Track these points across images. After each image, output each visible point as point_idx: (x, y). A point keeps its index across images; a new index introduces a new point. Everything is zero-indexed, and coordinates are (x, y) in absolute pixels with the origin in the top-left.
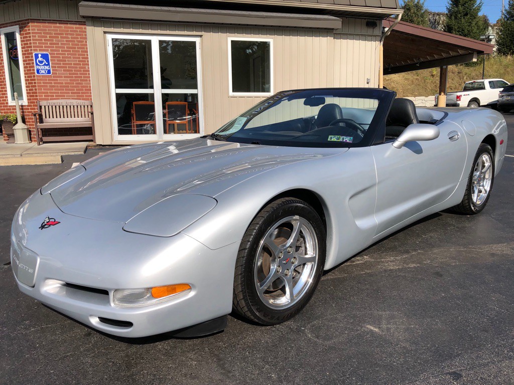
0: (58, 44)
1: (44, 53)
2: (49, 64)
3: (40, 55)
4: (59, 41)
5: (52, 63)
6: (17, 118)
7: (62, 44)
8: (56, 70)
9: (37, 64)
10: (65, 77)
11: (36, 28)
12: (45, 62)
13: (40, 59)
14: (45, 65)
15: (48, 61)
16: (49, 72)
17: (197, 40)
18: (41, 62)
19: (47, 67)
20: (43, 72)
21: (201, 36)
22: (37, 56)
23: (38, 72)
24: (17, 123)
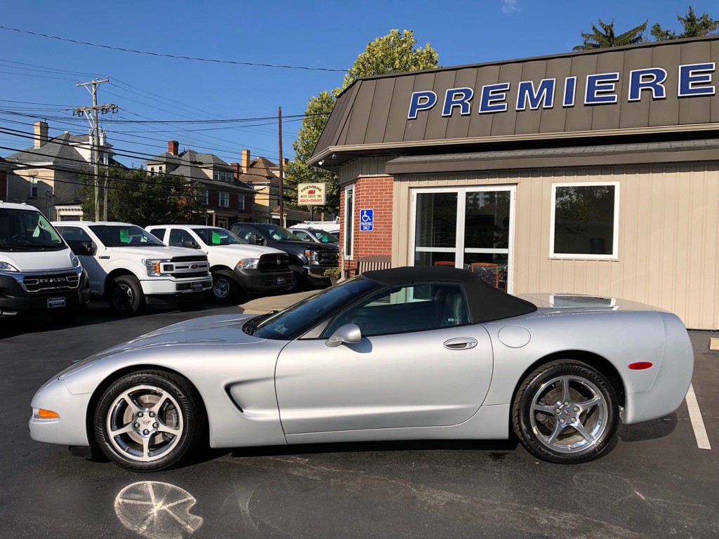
0: (382, 200)
1: (369, 209)
2: (371, 221)
3: (365, 212)
4: (383, 197)
5: (375, 220)
6: (340, 273)
8: (377, 226)
9: (362, 221)
10: (384, 233)
11: (365, 186)
12: (369, 218)
13: (365, 215)
14: (368, 221)
15: (371, 218)
16: (371, 228)
17: (512, 189)
18: (365, 218)
19: (370, 224)
20: (366, 228)
21: (517, 184)
22: (363, 212)
23: (362, 229)
24: (340, 277)
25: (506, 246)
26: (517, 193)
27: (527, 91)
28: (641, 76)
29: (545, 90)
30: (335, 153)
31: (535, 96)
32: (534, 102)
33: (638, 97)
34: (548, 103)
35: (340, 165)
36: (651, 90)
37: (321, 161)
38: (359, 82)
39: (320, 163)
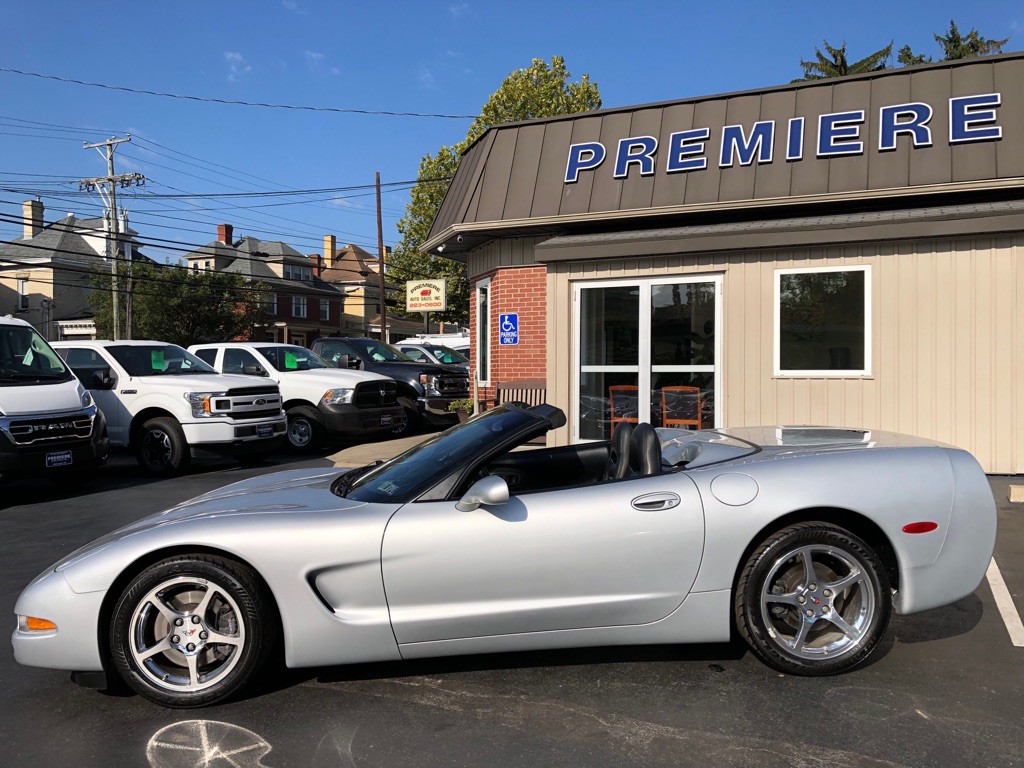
0: (530, 299)
1: (513, 314)
2: (516, 330)
3: (507, 317)
4: (531, 295)
5: (521, 328)
6: (473, 407)
7: (535, 299)
8: (525, 338)
9: (502, 330)
10: (534, 347)
11: (506, 281)
12: (512, 326)
13: (506, 322)
14: (512, 330)
15: (515, 325)
16: (515, 339)
17: (718, 279)
18: (507, 327)
19: (513, 334)
20: (508, 340)
21: (723, 272)
22: (503, 318)
23: (502, 342)
24: (472, 412)
25: (711, 361)
26: (725, 285)
27: (734, 140)
28: (896, 114)
29: (761, 137)
30: (461, 233)
31: (746, 146)
32: (745, 154)
33: (892, 145)
34: (765, 155)
35: (468, 250)
36: (911, 135)
37: (441, 245)
38: (493, 132)
39: (440, 249)
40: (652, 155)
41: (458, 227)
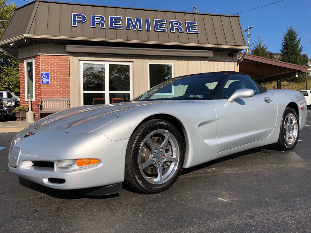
0: (54, 68)
1: (47, 72)
2: (48, 79)
3: (44, 74)
4: (55, 66)
5: (50, 78)
6: (28, 108)
7: (56, 68)
8: (52, 82)
9: (42, 79)
10: (56, 85)
11: (43, 60)
12: (46, 77)
13: (44, 76)
14: (46, 79)
15: (48, 77)
16: (48, 83)
17: (130, 64)
18: (44, 77)
19: (47, 80)
20: (45, 82)
21: (132, 62)
22: (42, 74)
23: (42, 83)
24: (28, 110)
25: (129, 90)
26: (133, 66)
27: (130, 22)
29: (138, 22)
31: (134, 25)
32: (134, 27)
34: (140, 28)
37: (11, 43)
38: (37, 3)
39: (11, 45)
40: (104, 22)
41: (26, 36)
